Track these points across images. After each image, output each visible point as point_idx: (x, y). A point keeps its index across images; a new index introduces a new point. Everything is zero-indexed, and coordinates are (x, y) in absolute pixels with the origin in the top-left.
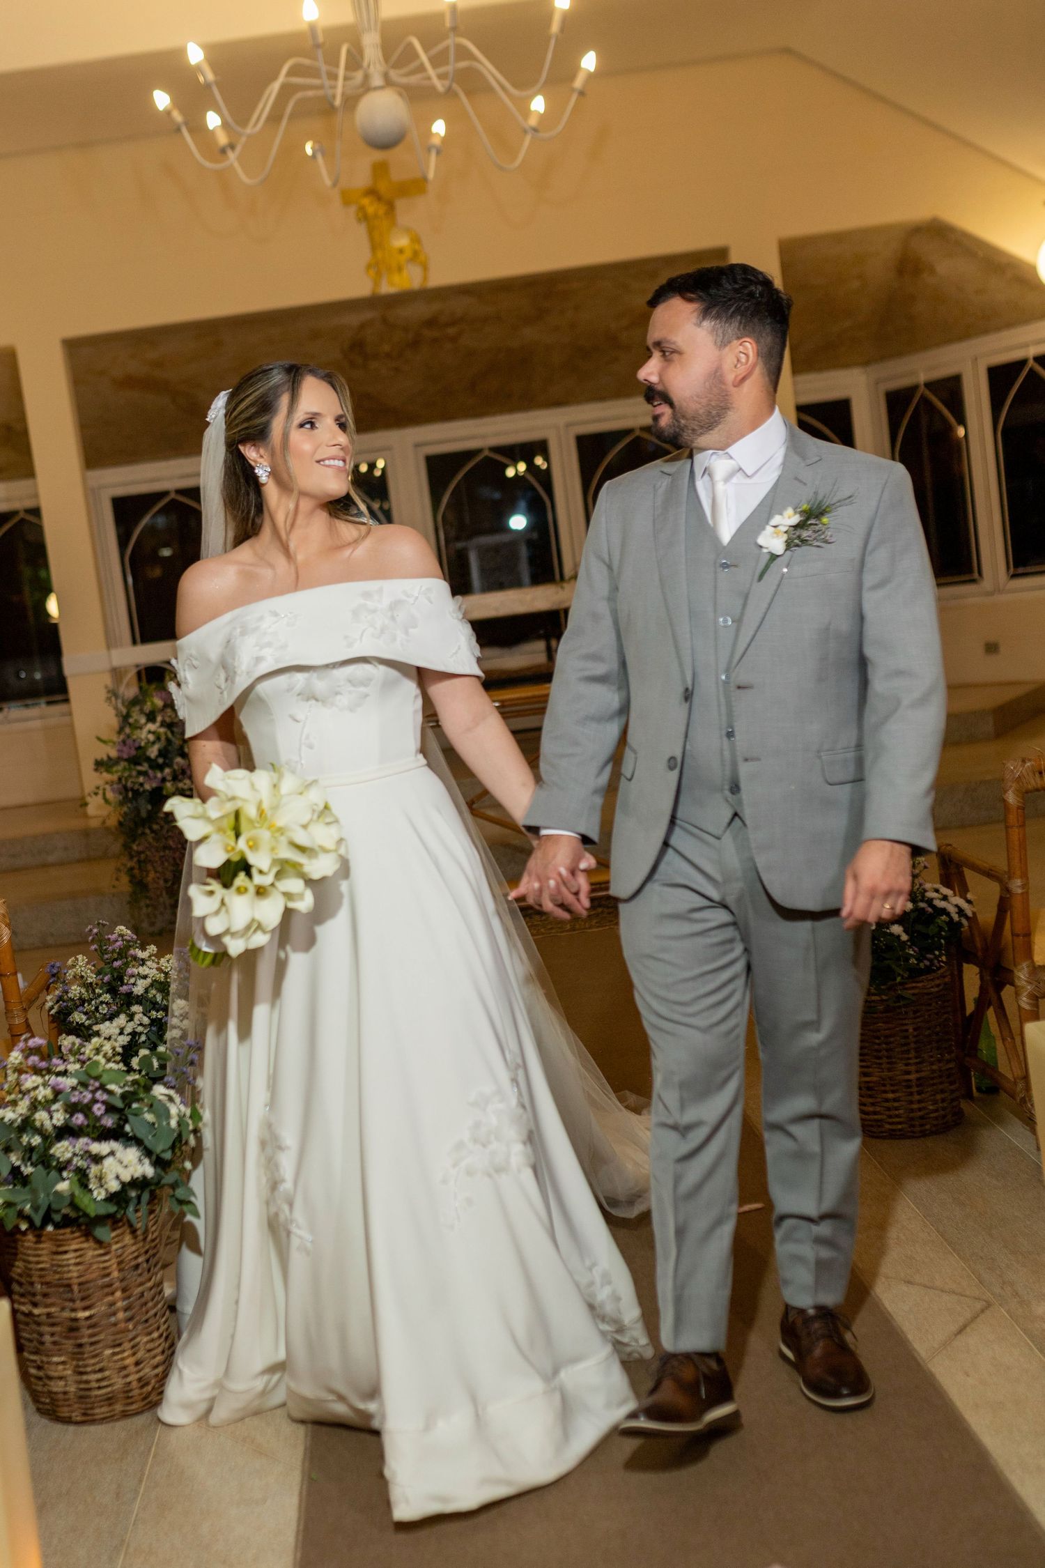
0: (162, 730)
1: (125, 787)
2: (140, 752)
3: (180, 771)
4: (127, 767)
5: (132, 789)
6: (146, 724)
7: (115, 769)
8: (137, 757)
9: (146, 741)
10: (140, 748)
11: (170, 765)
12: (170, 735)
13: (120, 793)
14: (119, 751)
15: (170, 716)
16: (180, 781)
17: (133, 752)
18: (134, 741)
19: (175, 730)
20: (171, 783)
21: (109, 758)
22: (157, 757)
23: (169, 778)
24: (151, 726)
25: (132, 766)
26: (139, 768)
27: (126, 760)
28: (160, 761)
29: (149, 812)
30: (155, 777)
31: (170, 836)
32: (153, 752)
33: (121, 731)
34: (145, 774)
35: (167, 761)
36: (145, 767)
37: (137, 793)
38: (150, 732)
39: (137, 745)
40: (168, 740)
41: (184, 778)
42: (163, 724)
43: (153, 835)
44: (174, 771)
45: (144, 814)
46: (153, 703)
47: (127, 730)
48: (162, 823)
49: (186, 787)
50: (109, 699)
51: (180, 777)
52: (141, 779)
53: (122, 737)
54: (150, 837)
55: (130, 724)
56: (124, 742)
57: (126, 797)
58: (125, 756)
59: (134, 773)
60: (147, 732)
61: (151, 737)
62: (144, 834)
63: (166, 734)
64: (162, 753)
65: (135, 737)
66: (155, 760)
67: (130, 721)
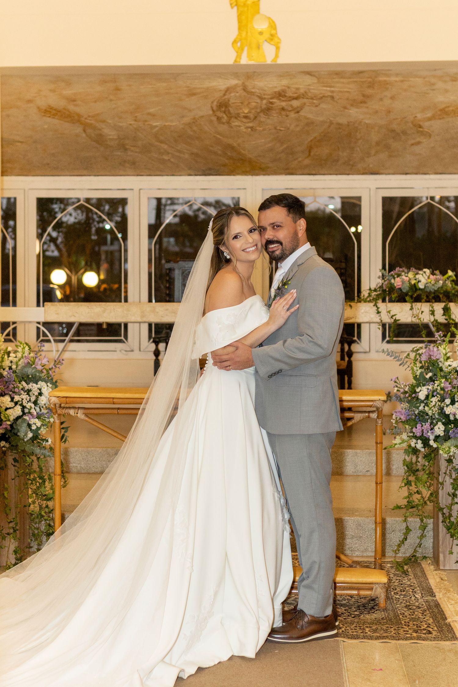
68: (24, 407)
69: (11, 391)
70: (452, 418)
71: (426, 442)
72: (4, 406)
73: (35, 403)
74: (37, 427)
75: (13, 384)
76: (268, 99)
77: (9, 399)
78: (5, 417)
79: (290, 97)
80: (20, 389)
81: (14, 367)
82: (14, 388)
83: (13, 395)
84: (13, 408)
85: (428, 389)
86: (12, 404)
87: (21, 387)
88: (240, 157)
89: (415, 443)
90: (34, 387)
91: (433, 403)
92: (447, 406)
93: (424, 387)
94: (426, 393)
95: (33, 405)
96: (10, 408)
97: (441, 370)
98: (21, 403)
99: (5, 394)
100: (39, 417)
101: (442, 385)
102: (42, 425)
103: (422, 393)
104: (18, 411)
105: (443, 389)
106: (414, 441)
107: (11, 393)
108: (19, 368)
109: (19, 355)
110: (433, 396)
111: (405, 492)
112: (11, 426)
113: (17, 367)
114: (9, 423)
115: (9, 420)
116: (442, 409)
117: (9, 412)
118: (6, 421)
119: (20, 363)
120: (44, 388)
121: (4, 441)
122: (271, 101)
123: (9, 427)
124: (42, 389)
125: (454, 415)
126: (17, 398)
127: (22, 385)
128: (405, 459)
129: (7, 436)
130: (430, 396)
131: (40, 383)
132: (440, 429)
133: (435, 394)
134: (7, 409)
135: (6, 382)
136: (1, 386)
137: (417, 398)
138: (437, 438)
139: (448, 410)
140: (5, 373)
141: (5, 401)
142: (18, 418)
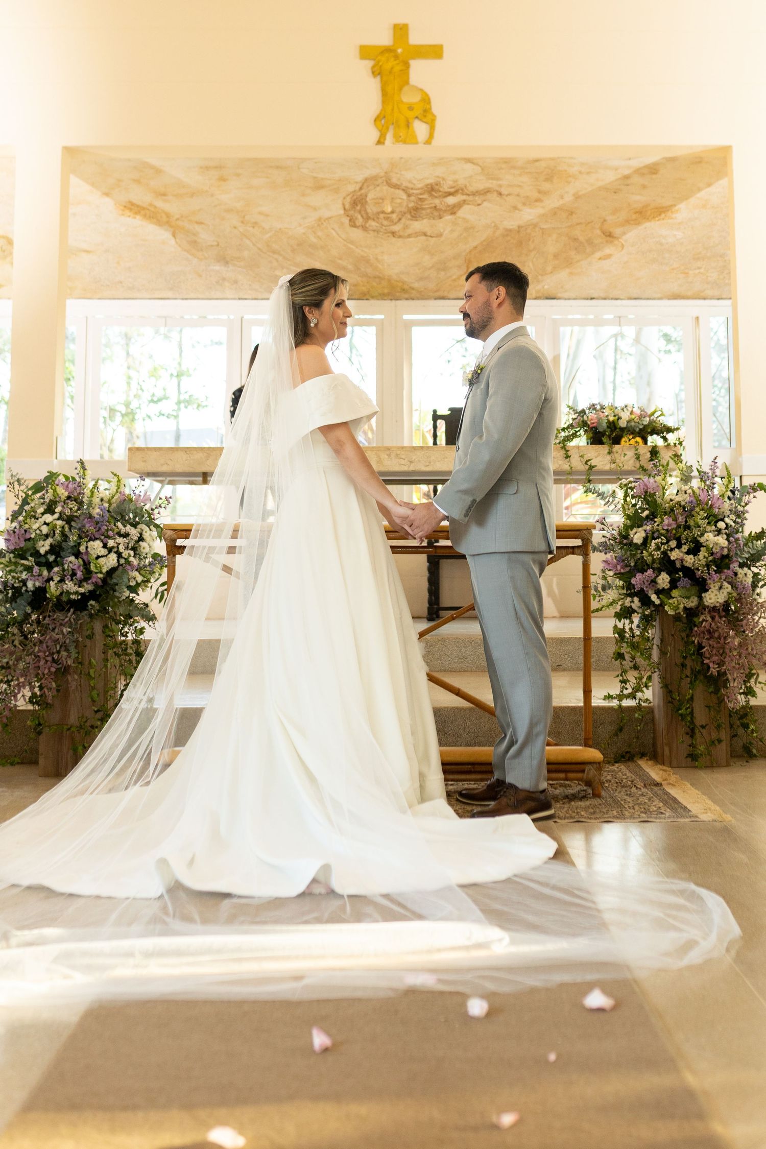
0: (60, 523)
1: (6, 585)
2: (30, 544)
3: (70, 572)
4: (13, 561)
5: (13, 587)
6: (43, 514)
8: (25, 550)
9: (38, 533)
10: (29, 539)
11: (60, 564)
12: (67, 529)
14: (7, 540)
15: (71, 510)
16: (67, 583)
17: (22, 544)
18: (26, 531)
19: (73, 524)
20: (57, 583)
22: (47, 553)
23: (56, 578)
24: (48, 518)
25: (19, 560)
26: (25, 563)
27: (12, 553)
30: (40, 575)
32: (44, 547)
33: (15, 516)
34: (29, 569)
35: (58, 559)
36: (30, 562)
37: (18, 592)
38: (45, 524)
39: (27, 536)
40: (64, 536)
41: (72, 581)
42: (61, 517)
44: (64, 570)
46: (55, 491)
47: (21, 518)
50: (11, 486)
51: (68, 579)
52: (24, 576)
53: (15, 524)
55: (26, 512)
56: (14, 532)
58: (12, 549)
59: (19, 568)
60: (43, 523)
61: (45, 530)
63: (63, 527)
64: (56, 550)
65: (28, 527)
66: (45, 556)
67: (27, 508)
68: (119, 555)
69: (103, 535)
70: (678, 565)
72: (94, 553)
73: (135, 550)
74: (137, 582)
75: (106, 525)
76: (417, 194)
77: (101, 545)
78: (96, 567)
79: (446, 193)
80: (115, 532)
81: (105, 505)
82: (107, 530)
83: (105, 539)
84: (106, 556)
85: (645, 531)
86: (104, 552)
87: (116, 530)
88: (377, 273)
89: (631, 602)
90: (133, 531)
91: (654, 547)
92: (672, 550)
93: (640, 529)
94: (644, 535)
95: (132, 553)
96: (102, 556)
97: (660, 506)
98: (115, 550)
99: (96, 539)
100: (138, 569)
101: (665, 524)
104: (112, 560)
105: (666, 529)
106: (629, 599)
107: (103, 537)
108: (114, 505)
110: (653, 538)
112: (104, 580)
113: (109, 506)
114: (100, 576)
115: (101, 572)
116: (665, 553)
117: (102, 560)
118: (96, 573)
119: (114, 500)
120: (146, 532)
121: (93, 600)
122: (421, 197)
123: (100, 583)
124: (144, 533)
125: (681, 560)
126: (111, 543)
127: (118, 528)
128: (616, 625)
129: (98, 593)
130: (649, 539)
131: (139, 526)
132: (664, 580)
133: (655, 535)
134: (98, 557)
135: (97, 523)
136: (90, 527)
137: (631, 544)
138: (658, 592)
139: (674, 555)
140: (96, 512)
141: (96, 547)
142: (112, 571)
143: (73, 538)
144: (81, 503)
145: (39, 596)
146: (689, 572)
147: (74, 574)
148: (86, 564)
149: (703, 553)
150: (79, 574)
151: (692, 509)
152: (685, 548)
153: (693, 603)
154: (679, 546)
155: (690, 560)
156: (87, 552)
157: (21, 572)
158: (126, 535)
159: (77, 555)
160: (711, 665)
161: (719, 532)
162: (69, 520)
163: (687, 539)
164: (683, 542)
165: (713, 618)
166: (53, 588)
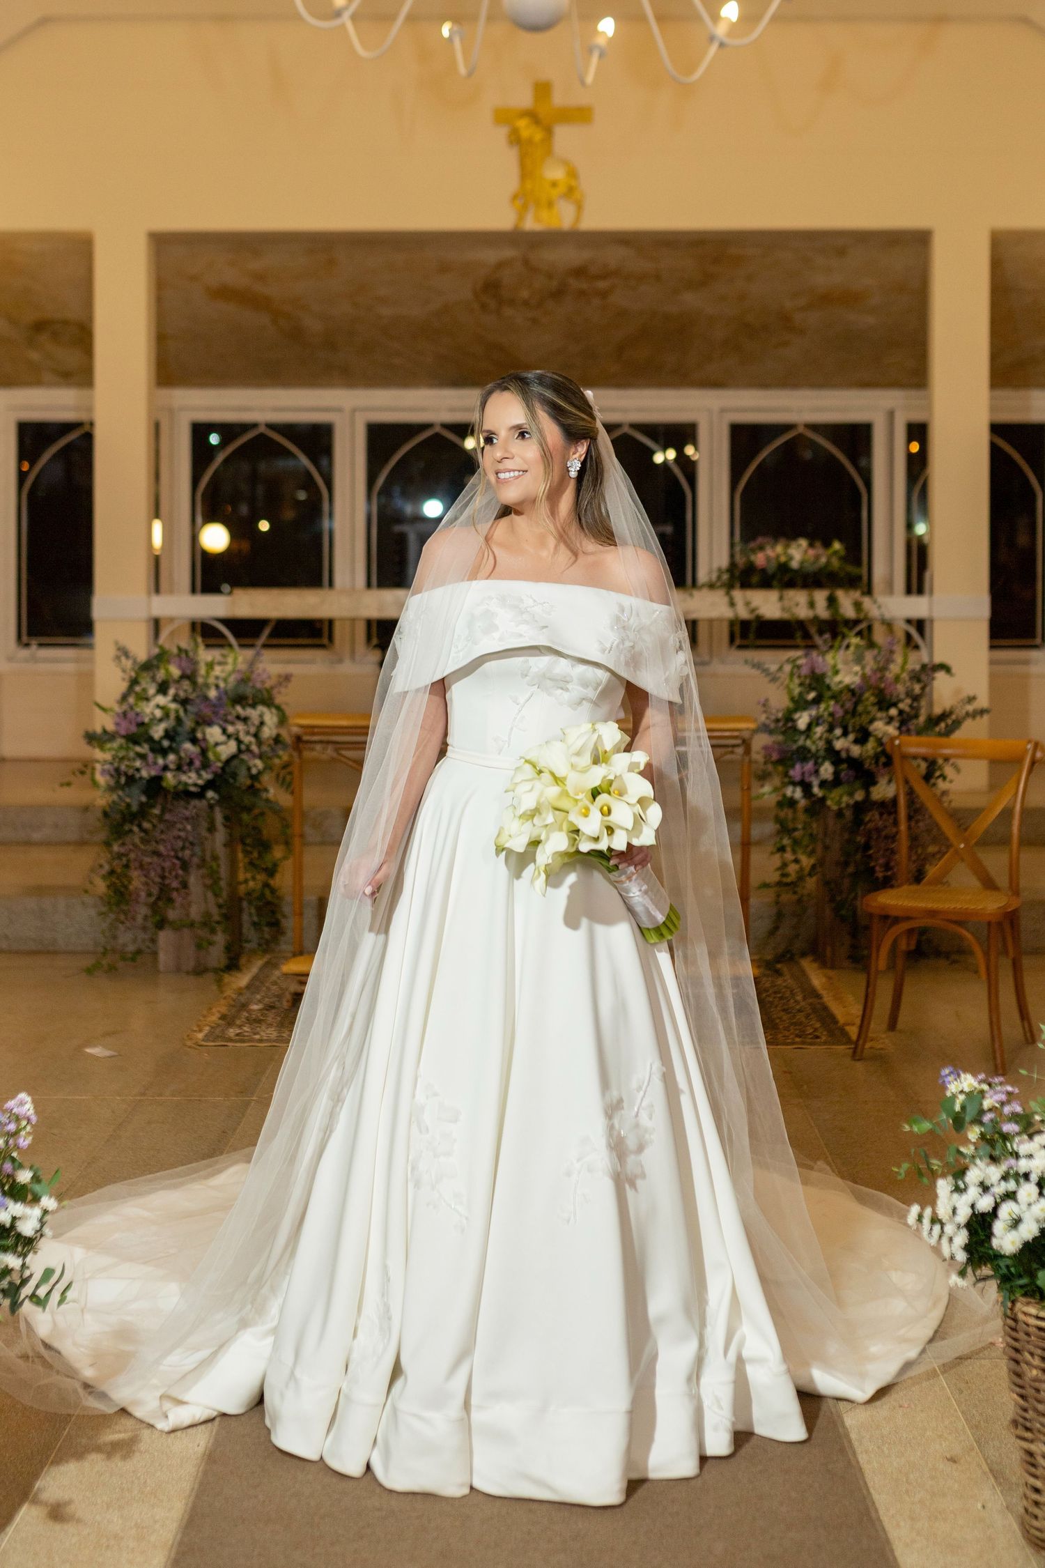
0: (173, 706)
1: (117, 770)
2: (142, 730)
3: (188, 761)
4: (125, 746)
5: (126, 774)
6: (155, 695)
7: (108, 746)
8: (138, 735)
9: (151, 717)
10: (142, 724)
11: (176, 751)
12: (182, 713)
13: (112, 776)
14: (117, 724)
15: (186, 691)
16: (184, 772)
17: (134, 729)
18: (137, 714)
19: (189, 707)
20: (174, 773)
21: (105, 731)
22: (162, 738)
23: (172, 766)
24: (161, 700)
25: (131, 745)
26: (138, 749)
27: (124, 737)
28: (166, 743)
29: (142, 805)
30: (155, 763)
31: (163, 840)
32: (158, 732)
33: (124, 698)
34: (142, 757)
35: (174, 745)
36: (144, 749)
37: (131, 780)
38: (158, 706)
39: (139, 720)
40: (179, 720)
41: (190, 771)
42: (175, 700)
43: (142, 834)
44: (180, 758)
45: (135, 808)
46: (167, 670)
47: (131, 700)
48: (155, 821)
49: (190, 781)
50: (118, 658)
51: (185, 768)
52: (138, 764)
53: (125, 707)
54: (137, 837)
55: (137, 694)
56: (125, 714)
57: (118, 782)
58: (123, 732)
59: (132, 754)
60: (155, 706)
61: (158, 713)
62: (131, 831)
63: (177, 711)
64: (168, 735)
65: (138, 710)
66: (159, 742)
67: (138, 689)
68: (239, 742)
69: (221, 720)
70: (844, 755)
71: (806, 787)
72: (213, 740)
73: (256, 735)
74: (258, 771)
75: (224, 709)
77: (220, 730)
78: (215, 755)
80: (234, 716)
81: (222, 685)
82: (226, 715)
83: (224, 725)
84: (225, 743)
85: (810, 715)
86: (222, 738)
87: (234, 713)
89: (793, 792)
90: (253, 714)
91: (818, 735)
92: (838, 738)
93: (805, 713)
94: (808, 721)
95: (253, 740)
96: (221, 744)
97: (829, 687)
98: (235, 736)
99: (215, 724)
100: (261, 757)
101: (831, 709)
102: (265, 769)
103: (803, 720)
104: (232, 747)
105: (832, 715)
106: (791, 788)
107: (221, 722)
108: (230, 686)
109: (229, 668)
110: (818, 724)
111: (777, 860)
112: (223, 769)
113: (226, 687)
114: (220, 765)
115: (220, 761)
116: (829, 742)
117: (220, 749)
118: (215, 761)
119: (231, 679)
120: (266, 715)
121: (212, 790)
123: (219, 772)
124: (264, 717)
125: (846, 750)
126: (230, 729)
127: (237, 711)
129: (216, 782)
130: (813, 725)
131: (260, 707)
132: (827, 770)
133: (820, 721)
134: (217, 745)
135: (214, 706)
136: (207, 712)
137: (795, 729)
138: (823, 784)
139: (839, 744)
140: (213, 694)
141: (214, 733)
142: (233, 757)
143: (188, 723)
144: (194, 683)
145: (154, 787)
146: (855, 764)
147: (191, 763)
148: (204, 752)
149: (871, 745)
150: (197, 763)
151: (861, 695)
152: (851, 737)
153: (859, 796)
154: (845, 734)
155: (856, 750)
156: (205, 739)
157: (134, 760)
158: (245, 720)
159: (194, 741)
160: (878, 868)
161: (890, 720)
162: (184, 702)
163: (854, 727)
164: (850, 728)
165: (881, 814)
166: (170, 778)
